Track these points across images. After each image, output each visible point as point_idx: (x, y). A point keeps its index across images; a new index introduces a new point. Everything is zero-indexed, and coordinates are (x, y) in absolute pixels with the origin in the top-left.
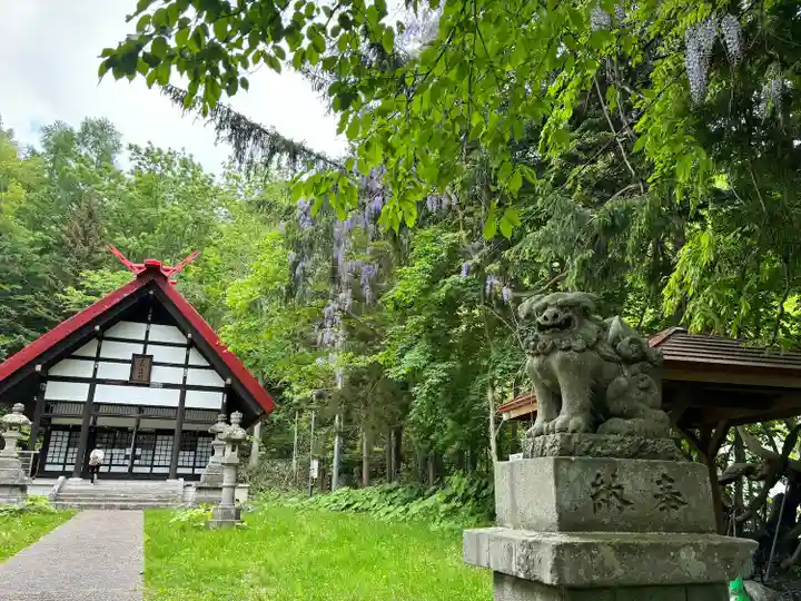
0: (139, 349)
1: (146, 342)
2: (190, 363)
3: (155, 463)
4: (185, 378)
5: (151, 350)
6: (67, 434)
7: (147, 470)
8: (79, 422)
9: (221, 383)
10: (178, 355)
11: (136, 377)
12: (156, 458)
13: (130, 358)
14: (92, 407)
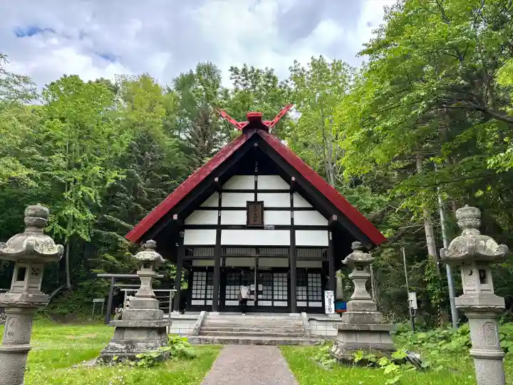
0: (251, 197)
1: (256, 191)
2: (295, 206)
3: (276, 297)
4: (292, 220)
5: (261, 197)
6: (205, 274)
7: (269, 304)
8: (211, 263)
9: (325, 223)
10: (284, 200)
11: (252, 221)
12: (275, 293)
13: (245, 206)
14: (220, 249)
